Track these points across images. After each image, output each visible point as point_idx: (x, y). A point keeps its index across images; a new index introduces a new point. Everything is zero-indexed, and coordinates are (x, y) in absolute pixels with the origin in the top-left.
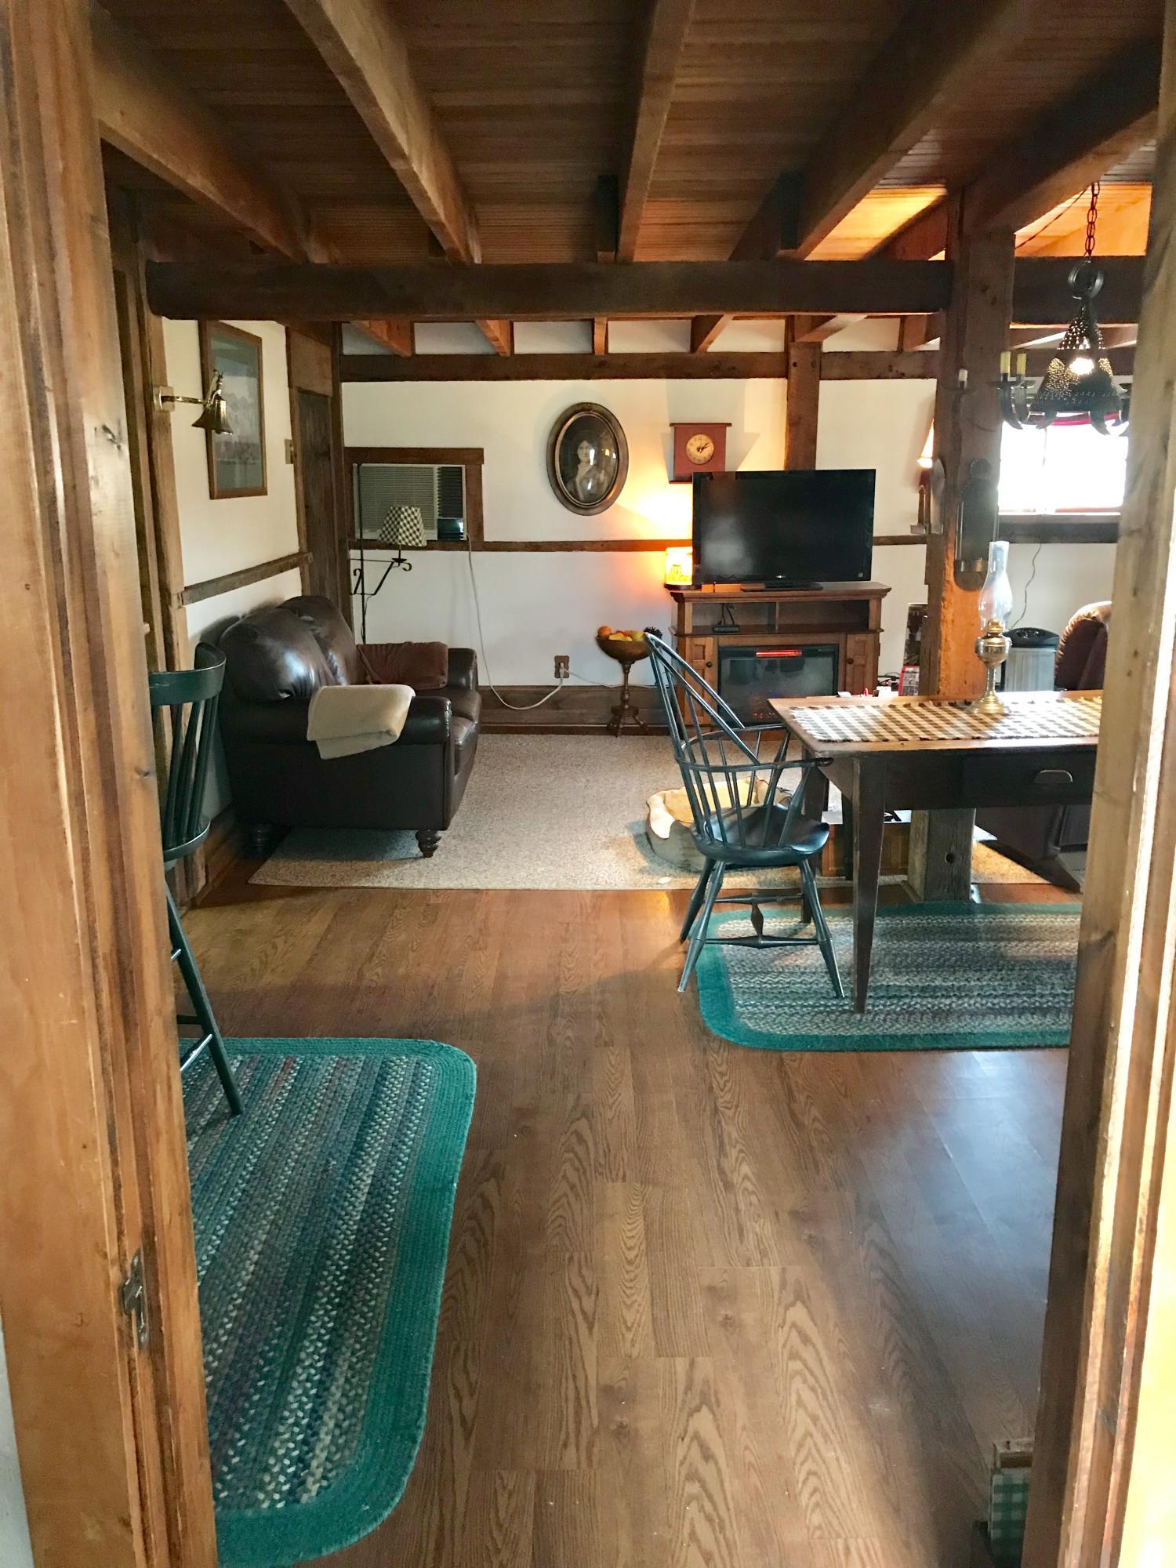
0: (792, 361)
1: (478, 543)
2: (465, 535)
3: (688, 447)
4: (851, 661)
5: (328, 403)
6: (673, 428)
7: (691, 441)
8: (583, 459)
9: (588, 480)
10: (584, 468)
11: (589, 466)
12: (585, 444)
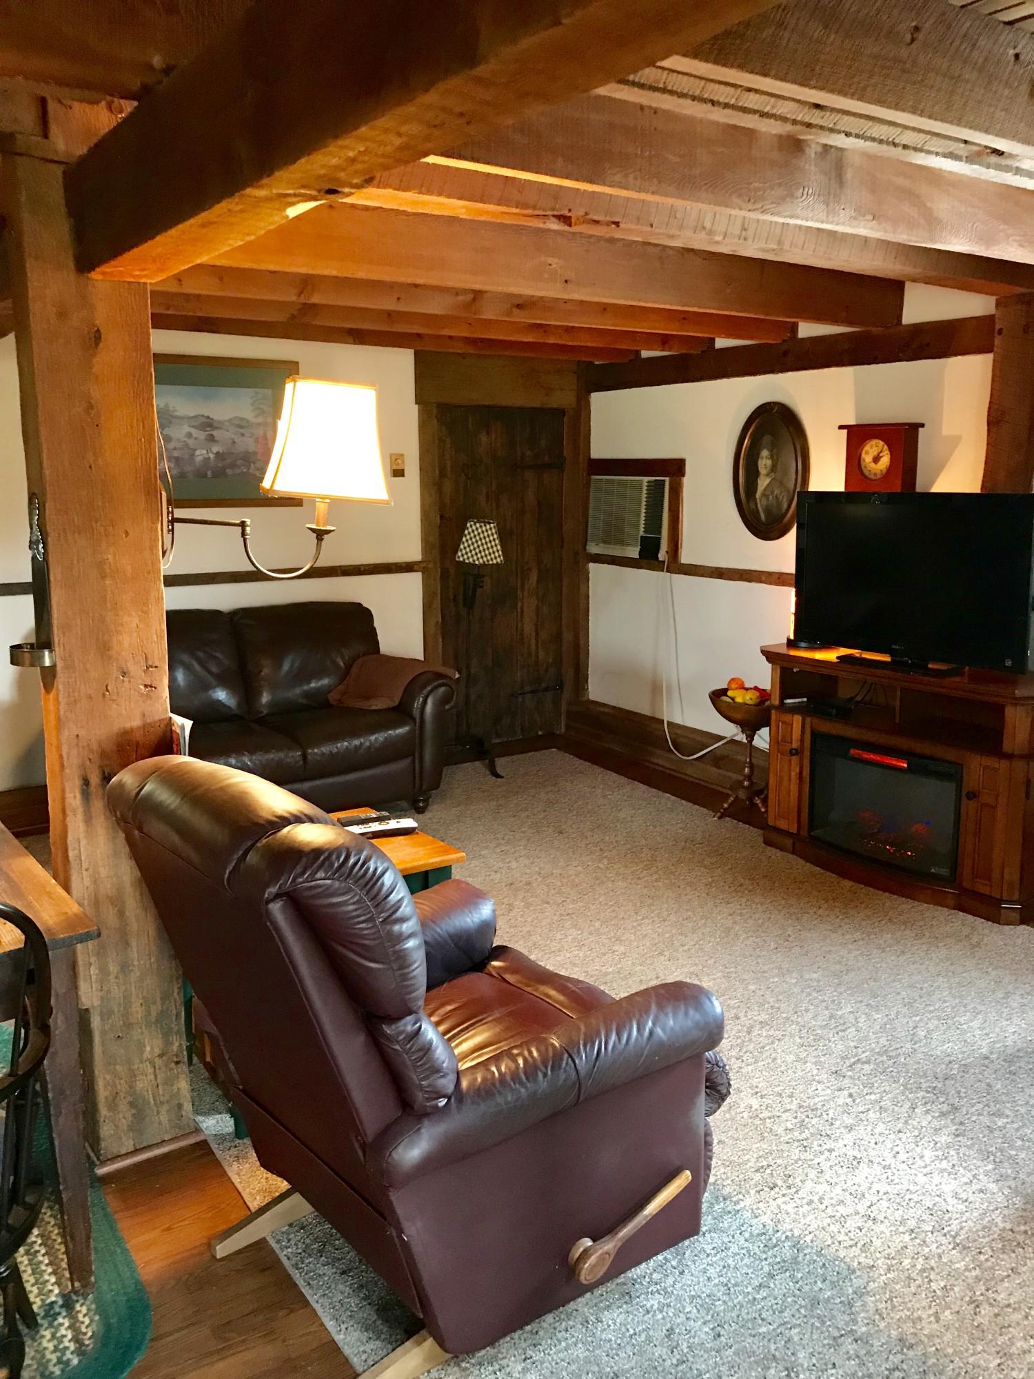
0: (997, 327)
1: (675, 566)
2: (662, 555)
3: (863, 455)
4: (972, 795)
5: (564, 415)
6: (845, 431)
7: (867, 448)
8: (763, 471)
9: (768, 499)
10: (763, 483)
11: (768, 481)
12: (765, 453)
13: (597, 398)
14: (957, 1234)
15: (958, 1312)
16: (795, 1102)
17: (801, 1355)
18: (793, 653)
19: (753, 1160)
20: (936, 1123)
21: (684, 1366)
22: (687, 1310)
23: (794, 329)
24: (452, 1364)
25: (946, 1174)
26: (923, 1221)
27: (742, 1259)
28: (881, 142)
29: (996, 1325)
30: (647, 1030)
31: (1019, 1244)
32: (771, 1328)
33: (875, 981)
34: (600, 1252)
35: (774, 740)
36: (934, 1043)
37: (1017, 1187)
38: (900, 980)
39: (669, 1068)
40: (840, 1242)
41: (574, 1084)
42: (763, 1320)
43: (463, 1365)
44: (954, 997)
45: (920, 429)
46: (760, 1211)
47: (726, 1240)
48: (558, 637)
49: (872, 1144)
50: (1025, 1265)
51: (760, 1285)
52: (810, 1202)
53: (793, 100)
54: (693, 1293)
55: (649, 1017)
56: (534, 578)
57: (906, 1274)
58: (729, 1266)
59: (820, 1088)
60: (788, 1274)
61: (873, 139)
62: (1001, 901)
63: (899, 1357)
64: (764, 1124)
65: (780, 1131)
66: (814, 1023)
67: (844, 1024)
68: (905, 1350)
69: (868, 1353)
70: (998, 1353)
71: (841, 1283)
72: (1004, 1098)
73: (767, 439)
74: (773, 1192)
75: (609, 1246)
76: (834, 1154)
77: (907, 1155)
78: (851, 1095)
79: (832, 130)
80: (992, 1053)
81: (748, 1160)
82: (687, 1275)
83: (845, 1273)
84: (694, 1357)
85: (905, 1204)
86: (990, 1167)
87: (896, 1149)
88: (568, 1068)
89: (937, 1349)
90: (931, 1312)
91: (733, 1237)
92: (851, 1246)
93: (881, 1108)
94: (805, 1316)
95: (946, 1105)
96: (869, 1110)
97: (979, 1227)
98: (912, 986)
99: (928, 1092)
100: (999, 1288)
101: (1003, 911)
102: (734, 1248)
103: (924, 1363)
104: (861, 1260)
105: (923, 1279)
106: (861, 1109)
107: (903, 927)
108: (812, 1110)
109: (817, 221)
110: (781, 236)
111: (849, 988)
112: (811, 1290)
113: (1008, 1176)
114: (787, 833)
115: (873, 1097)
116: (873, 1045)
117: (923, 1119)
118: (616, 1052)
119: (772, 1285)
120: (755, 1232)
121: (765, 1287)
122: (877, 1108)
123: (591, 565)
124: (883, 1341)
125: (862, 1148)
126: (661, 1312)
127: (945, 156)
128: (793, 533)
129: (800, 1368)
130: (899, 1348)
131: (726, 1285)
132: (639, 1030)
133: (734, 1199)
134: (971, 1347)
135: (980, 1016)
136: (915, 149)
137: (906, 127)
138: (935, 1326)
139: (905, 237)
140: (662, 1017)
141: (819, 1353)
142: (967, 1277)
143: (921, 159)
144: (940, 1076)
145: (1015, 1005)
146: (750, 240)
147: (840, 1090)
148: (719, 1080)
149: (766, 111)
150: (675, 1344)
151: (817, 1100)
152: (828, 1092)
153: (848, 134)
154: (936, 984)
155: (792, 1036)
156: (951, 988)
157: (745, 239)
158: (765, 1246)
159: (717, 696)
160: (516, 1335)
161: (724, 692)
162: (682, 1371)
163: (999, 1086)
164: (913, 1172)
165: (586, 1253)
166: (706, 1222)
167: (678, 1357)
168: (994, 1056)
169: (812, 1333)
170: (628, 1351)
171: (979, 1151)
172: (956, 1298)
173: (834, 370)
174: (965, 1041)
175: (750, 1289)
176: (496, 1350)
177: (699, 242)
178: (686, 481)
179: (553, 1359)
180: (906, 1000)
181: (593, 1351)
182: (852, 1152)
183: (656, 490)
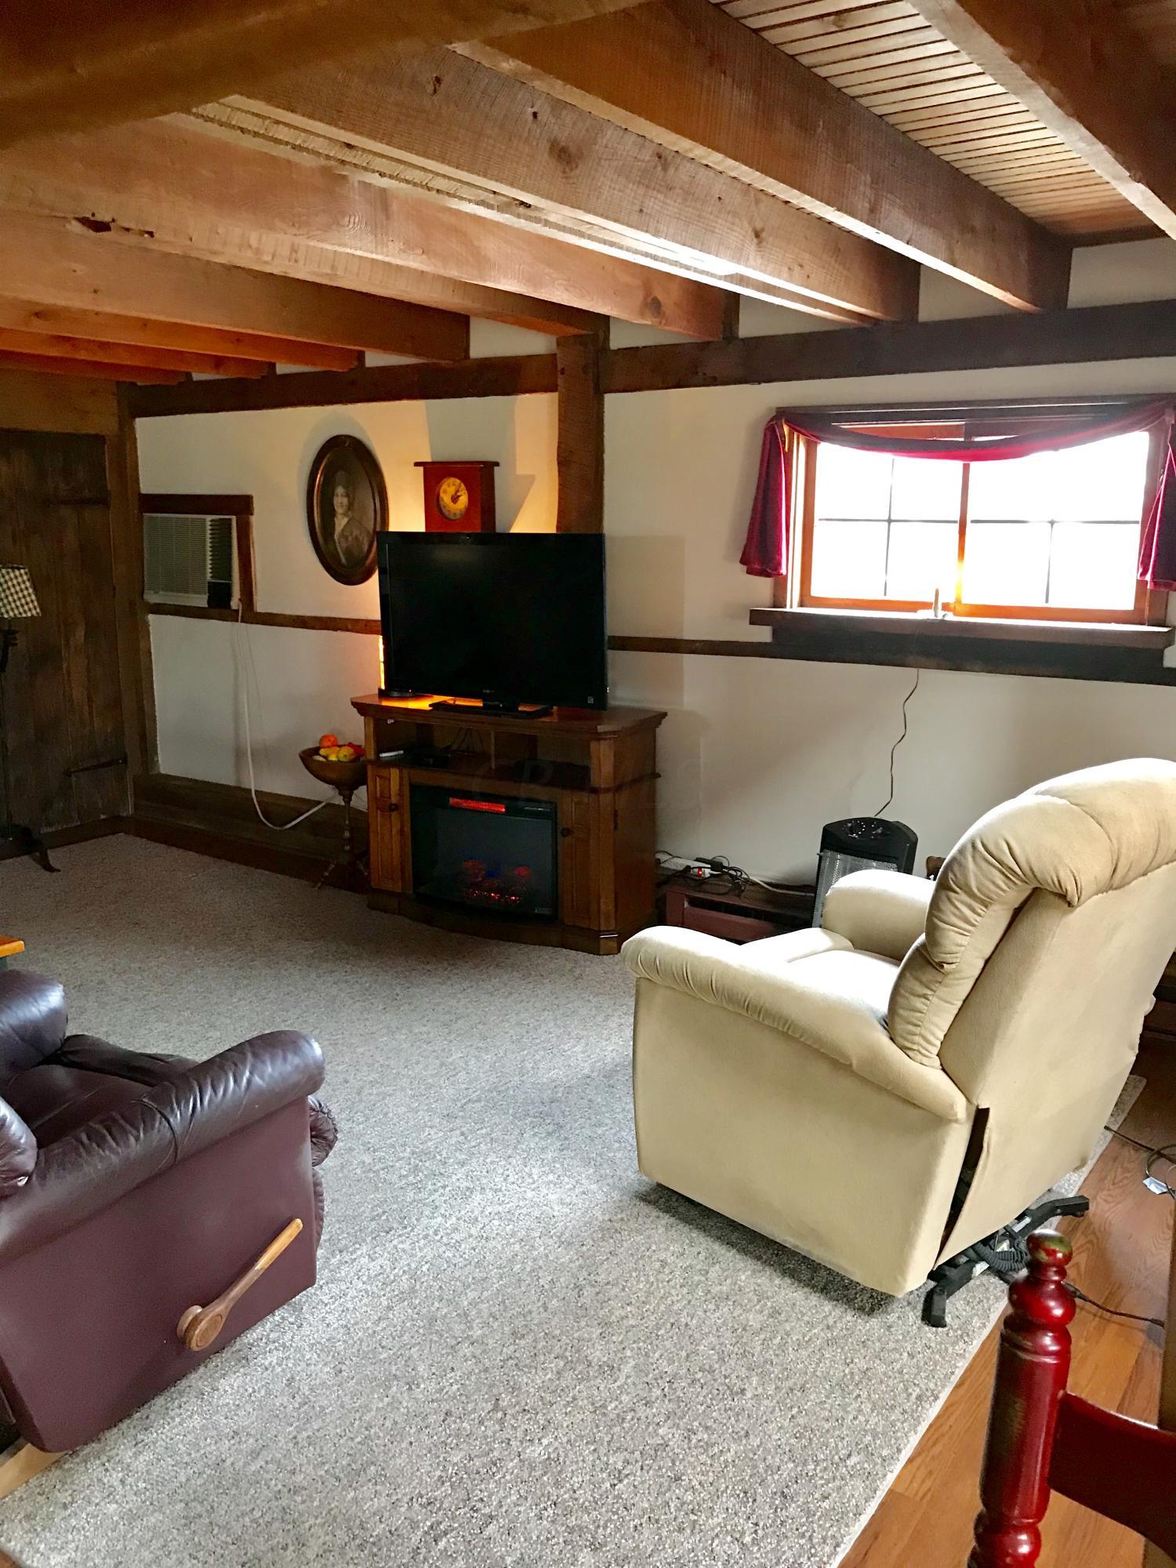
0: (560, 367)
1: (251, 616)
2: (235, 603)
3: (442, 495)
4: (567, 832)
5: (104, 443)
6: (421, 469)
7: (444, 487)
8: (339, 510)
9: (347, 539)
10: (341, 522)
11: (346, 520)
12: (340, 490)
13: (142, 424)
14: (562, 1234)
15: (564, 1299)
16: (408, 1150)
17: (421, 1369)
18: (385, 703)
19: (368, 1211)
20: (543, 1143)
21: (306, 1407)
22: (307, 1357)
23: (361, 356)
24: (53, 1469)
25: (552, 1185)
26: (532, 1229)
27: (361, 1301)
28: (415, 184)
29: (598, 1301)
30: (245, 1080)
31: (616, 1230)
32: (391, 1352)
33: (484, 1024)
34: (211, 1315)
35: (372, 797)
36: (541, 1072)
37: (614, 1183)
38: (508, 1021)
39: (269, 1117)
40: (455, 1265)
41: (170, 1142)
42: (383, 1347)
43: (66, 1466)
44: (559, 1027)
45: (496, 468)
46: (377, 1255)
47: (343, 1288)
48: (116, 704)
49: (484, 1173)
50: (622, 1246)
51: (380, 1319)
52: (426, 1237)
53: (324, 137)
54: (312, 1341)
55: (245, 1067)
56: (80, 633)
57: (517, 1277)
58: (347, 1309)
59: (432, 1133)
60: (406, 1303)
61: (407, 182)
62: (600, 932)
63: (512, 1348)
64: (378, 1176)
65: (395, 1178)
66: (425, 1073)
67: (455, 1069)
68: (517, 1341)
69: (484, 1351)
70: (599, 1324)
71: (457, 1299)
72: (604, 1109)
73: (340, 475)
74: (389, 1236)
75: (220, 1308)
76: (447, 1189)
77: (516, 1177)
78: (462, 1134)
79: (365, 169)
80: (593, 1072)
81: (364, 1212)
82: (306, 1329)
83: (460, 1289)
84: (315, 1396)
85: (515, 1219)
86: (591, 1171)
87: (506, 1173)
88: (162, 1128)
89: (546, 1334)
90: (540, 1304)
91: (351, 1283)
92: (466, 1266)
93: (492, 1139)
94: (424, 1335)
95: (551, 1125)
96: (480, 1143)
97: (581, 1224)
98: (519, 1024)
99: (535, 1117)
100: (600, 1271)
101: (602, 942)
102: (352, 1293)
103: (534, 1348)
104: (476, 1275)
105: (532, 1279)
106: (474, 1144)
107: (510, 969)
108: (426, 1154)
109: (366, 251)
110: (334, 261)
111: (458, 1035)
112: (429, 1311)
113: (607, 1175)
114: (392, 894)
115: (484, 1131)
116: (483, 1084)
117: (531, 1142)
118: (213, 1107)
119: (391, 1316)
120: (373, 1274)
121: (384, 1319)
122: (488, 1140)
123: (151, 617)
124: (497, 1338)
125: (475, 1178)
126: (280, 1365)
127: (477, 203)
128: (376, 577)
129: (420, 1380)
130: (512, 1341)
131: (346, 1326)
132: (235, 1081)
133: (351, 1249)
134: (576, 1324)
135: (583, 1041)
136: (448, 194)
137: (438, 174)
138: (544, 1315)
139: (456, 274)
140: (259, 1065)
141: (438, 1363)
142: (571, 1268)
143: (455, 204)
144: (546, 1100)
145: (615, 1025)
146: (301, 262)
147: (452, 1130)
148: (325, 1127)
149: (297, 143)
150: (296, 1391)
151: (430, 1144)
152: (441, 1134)
153: (382, 175)
154: (542, 1018)
155: (403, 1089)
156: (556, 1020)
157: (296, 261)
158: (384, 1284)
159: (308, 757)
160: (123, 1426)
161: (316, 751)
162: (305, 1412)
163: (599, 1100)
164: (523, 1189)
165: (196, 1320)
166: (322, 1275)
167: (300, 1400)
168: (595, 1074)
169: (430, 1348)
170: (248, 1409)
171: (582, 1159)
172: (562, 1287)
173: (405, 403)
174: (569, 1066)
175: (369, 1324)
176: (102, 1445)
177: (246, 260)
178: (254, 520)
179: (167, 1437)
180: (514, 1038)
181: (211, 1418)
182: (464, 1184)
183: (221, 530)
